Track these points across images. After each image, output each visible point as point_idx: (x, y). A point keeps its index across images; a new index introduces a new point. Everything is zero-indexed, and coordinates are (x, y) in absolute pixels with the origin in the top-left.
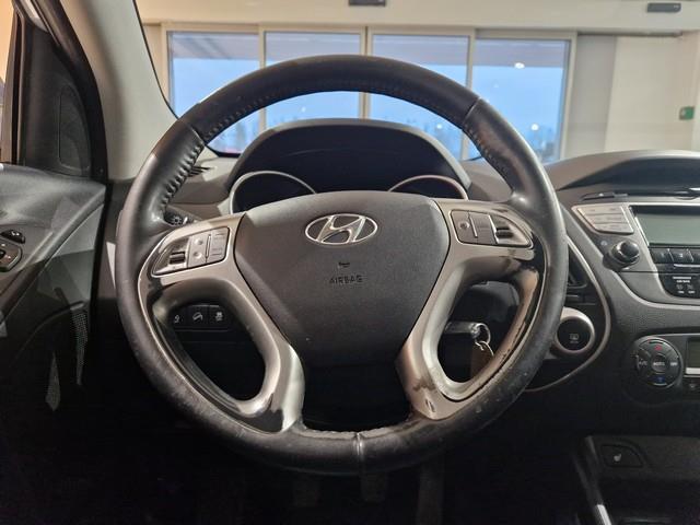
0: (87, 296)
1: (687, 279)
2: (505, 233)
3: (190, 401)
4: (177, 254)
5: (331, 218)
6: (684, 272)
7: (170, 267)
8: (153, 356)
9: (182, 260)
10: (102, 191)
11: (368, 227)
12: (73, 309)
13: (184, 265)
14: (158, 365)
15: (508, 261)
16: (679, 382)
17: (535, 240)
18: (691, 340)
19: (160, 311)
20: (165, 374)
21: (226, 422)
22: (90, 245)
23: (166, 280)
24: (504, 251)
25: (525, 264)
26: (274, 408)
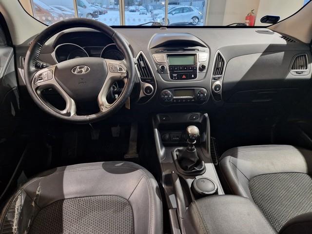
0: (16, 85)
1: (176, 75)
2: (121, 69)
3: (49, 111)
4: (40, 77)
5: (78, 67)
6: (175, 73)
7: (39, 81)
8: (39, 102)
9: (42, 79)
10: (12, 50)
11: (88, 69)
12: (13, 89)
13: (42, 81)
14: (41, 104)
15: (121, 77)
16: (172, 100)
17: (127, 71)
18: (175, 90)
19: (39, 92)
20: (43, 106)
21: (58, 115)
22: (13, 69)
23: (39, 85)
24: (120, 74)
25: (125, 77)
26: (69, 112)
